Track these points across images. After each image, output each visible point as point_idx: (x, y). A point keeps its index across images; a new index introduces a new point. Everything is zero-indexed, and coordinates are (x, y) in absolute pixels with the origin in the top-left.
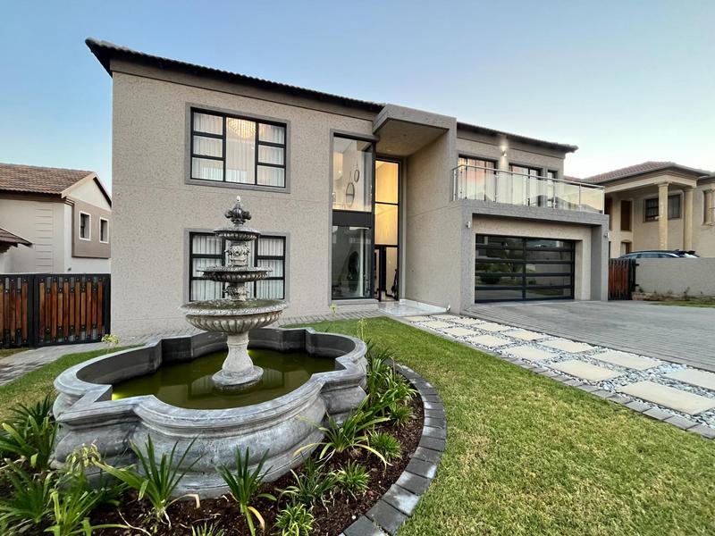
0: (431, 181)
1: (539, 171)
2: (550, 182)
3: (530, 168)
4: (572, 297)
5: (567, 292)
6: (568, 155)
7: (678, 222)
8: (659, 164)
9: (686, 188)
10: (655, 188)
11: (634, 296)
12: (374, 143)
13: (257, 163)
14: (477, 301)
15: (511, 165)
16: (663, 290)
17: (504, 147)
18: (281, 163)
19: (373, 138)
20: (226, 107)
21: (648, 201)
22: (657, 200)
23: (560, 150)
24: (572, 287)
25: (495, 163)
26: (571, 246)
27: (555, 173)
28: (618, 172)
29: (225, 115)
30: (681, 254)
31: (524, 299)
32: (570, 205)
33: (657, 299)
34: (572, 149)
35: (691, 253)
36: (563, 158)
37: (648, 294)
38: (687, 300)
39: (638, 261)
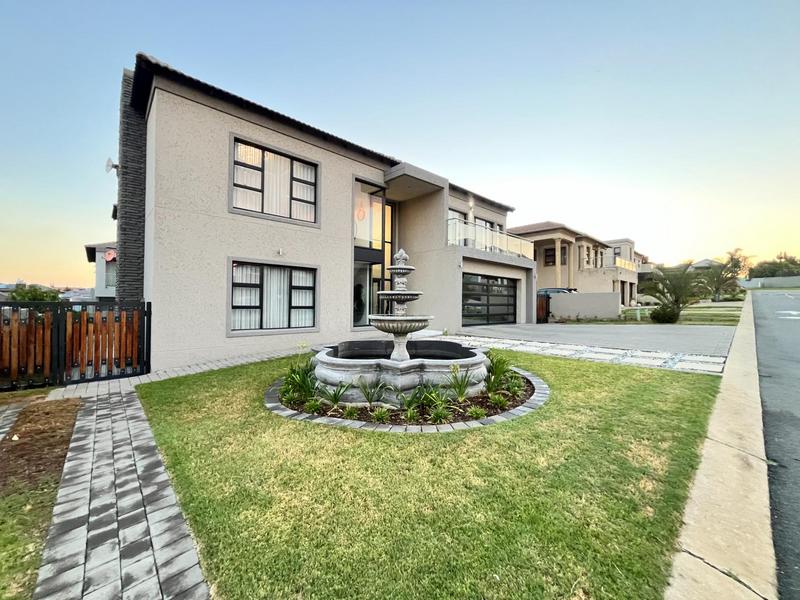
0: (421, 228)
1: (492, 224)
2: (498, 234)
3: (486, 221)
4: (514, 322)
5: (511, 318)
6: (509, 213)
7: (566, 267)
8: (558, 225)
9: (569, 243)
10: (552, 241)
11: (550, 320)
12: (383, 189)
13: (292, 198)
14: (463, 326)
15: (475, 218)
16: (565, 316)
17: (471, 203)
18: (313, 200)
19: (383, 185)
20: (266, 142)
21: (547, 250)
22: (554, 250)
23: (503, 209)
24: (515, 314)
25: (465, 215)
26: (514, 282)
27: (501, 226)
28: (537, 225)
29: (264, 149)
30: (570, 290)
31: (488, 324)
32: (501, 250)
33: (563, 321)
34: (511, 210)
35: (575, 290)
36: (505, 216)
37: (558, 318)
38: (578, 321)
39: (551, 295)
